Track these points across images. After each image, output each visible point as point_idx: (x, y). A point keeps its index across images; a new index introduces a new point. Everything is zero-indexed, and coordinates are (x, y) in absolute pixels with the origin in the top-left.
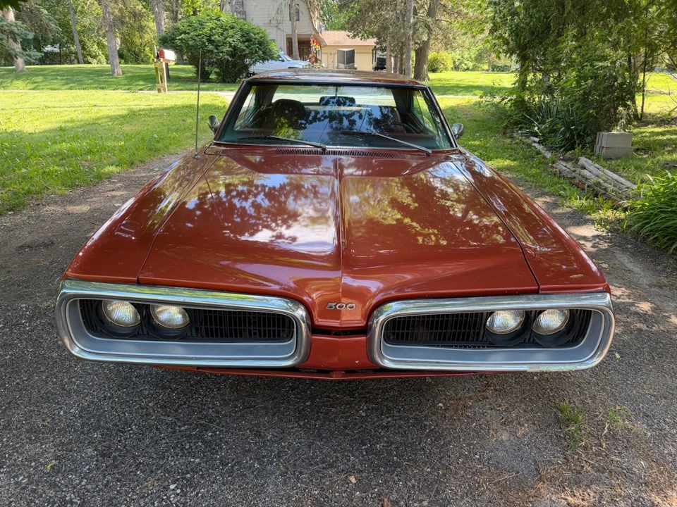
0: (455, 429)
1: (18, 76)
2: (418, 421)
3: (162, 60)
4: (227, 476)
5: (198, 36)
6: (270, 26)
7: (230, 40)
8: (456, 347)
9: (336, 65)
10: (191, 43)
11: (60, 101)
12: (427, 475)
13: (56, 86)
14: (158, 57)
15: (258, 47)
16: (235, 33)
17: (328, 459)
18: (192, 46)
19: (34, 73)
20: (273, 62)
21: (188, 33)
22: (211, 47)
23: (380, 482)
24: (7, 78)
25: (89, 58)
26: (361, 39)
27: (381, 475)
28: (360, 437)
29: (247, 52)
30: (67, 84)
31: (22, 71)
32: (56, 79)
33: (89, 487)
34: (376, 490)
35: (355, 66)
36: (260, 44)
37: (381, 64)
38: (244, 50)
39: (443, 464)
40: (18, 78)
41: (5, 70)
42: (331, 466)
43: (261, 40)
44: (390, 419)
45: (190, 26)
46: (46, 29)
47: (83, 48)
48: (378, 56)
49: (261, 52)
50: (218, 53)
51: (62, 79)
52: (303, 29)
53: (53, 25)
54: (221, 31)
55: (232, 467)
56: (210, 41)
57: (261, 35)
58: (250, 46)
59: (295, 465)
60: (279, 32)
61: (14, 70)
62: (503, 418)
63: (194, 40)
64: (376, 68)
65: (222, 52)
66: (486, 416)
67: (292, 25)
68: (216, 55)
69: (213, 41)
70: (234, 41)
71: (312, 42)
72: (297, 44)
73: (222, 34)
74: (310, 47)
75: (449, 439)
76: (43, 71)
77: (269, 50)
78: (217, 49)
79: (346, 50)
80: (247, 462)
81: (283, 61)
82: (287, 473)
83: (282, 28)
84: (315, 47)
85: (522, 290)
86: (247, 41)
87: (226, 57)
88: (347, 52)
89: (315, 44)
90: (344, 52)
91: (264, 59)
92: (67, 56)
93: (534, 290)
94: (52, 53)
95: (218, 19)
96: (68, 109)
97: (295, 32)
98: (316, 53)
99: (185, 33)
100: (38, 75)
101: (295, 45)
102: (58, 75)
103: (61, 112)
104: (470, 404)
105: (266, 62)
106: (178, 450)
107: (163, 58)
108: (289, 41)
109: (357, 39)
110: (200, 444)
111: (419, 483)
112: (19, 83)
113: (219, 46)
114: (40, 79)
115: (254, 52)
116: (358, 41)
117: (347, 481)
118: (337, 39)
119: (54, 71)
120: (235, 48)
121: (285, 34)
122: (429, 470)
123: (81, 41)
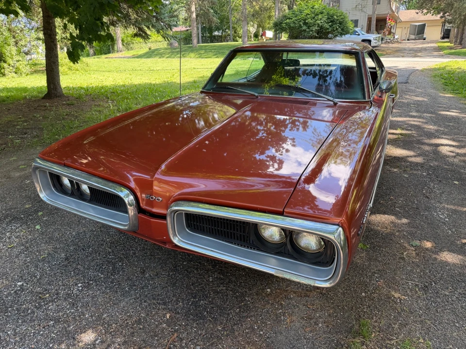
0: (263, 310)
1: (192, 50)
2: (243, 295)
3: (264, 37)
4: (108, 289)
5: (296, 20)
6: (356, 10)
7: (319, 22)
8: (235, 244)
9: (408, 36)
10: (292, 25)
11: (202, 65)
12: (215, 331)
13: (210, 56)
14: (262, 35)
15: (338, 26)
16: (323, 17)
17: (167, 299)
18: (293, 27)
19: (201, 48)
20: (349, 35)
21: (291, 19)
22: (304, 28)
23: (183, 324)
24: (187, 51)
25: (237, 38)
26: (433, 15)
27: (188, 320)
28: (196, 293)
29: (329, 30)
30: (216, 54)
31: (196, 47)
32: (211, 52)
33: (48, 272)
34: (177, 328)
35: (424, 36)
36: (340, 23)
37: (446, 34)
38: (328, 29)
39: (233, 329)
40: (192, 51)
41: (188, 47)
42: (165, 304)
43: (341, 20)
44: (224, 288)
45: (293, 14)
46: (211, 22)
47: (235, 32)
48: (446, 28)
49: (340, 29)
50: (309, 31)
51: (214, 52)
52: (382, 10)
53: (215, 19)
54: (313, 15)
55: (115, 285)
56: (305, 24)
57: (342, 17)
58: (332, 25)
59: (146, 296)
60: (363, 14)
61: (192, 47)
62: (306, 314)
63: (294, 23)
64: (443, 38)
65: (312, 31)
66: (295, 309)
67: (373, 8)
68: (308, 33)
69: (307, 23)
70: (321, 22)
71: (388, 19)
72: (375, 22)
73: (314, 18)
74: (386, 23)
75: (252, 314)
76: (205, 47)
77: (347, 27)
78: (309, 29)
79: (417, 24)
80: (124, 285)
81: (359, 35)
82: (138, 299)
83: (365, 11)
84: (390, 23)
85: (270, 210)
86: (331, 22)
87: (314, 34)
88: (419, 25)
89: (390, 21)
90: (416, 26)
91: (341, 34)
92: (225, 37)
93: (280, 211)
94: (218, 36)
95: (313, 8)
96: (204, 70)
97: (375, 13)
98: (391, 28)
99: (289, 19)
100: (202, 49)
101: (374, 23)
102: (212, 49)
103: (200, 72)
104: (292, 296)
105: (343, 36)
106: (98, 268)
107: (265, 36)
108: (370, 20)
109: (429, 15)
110: (111, 268)
111: (205, 334)
112: (192, 55)
113: (311, 26)
114: (203, 52)
115: (335, 29)
116: (430, 17)
117: (164, 315)
118: (412, 16)
119: (211, 47)
120: (321, 27)
121: (367, 15)
122: (220, 329)
123: (234, 28)
